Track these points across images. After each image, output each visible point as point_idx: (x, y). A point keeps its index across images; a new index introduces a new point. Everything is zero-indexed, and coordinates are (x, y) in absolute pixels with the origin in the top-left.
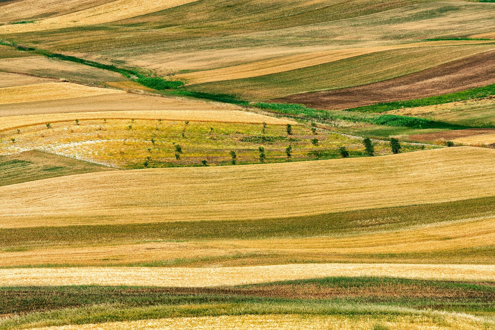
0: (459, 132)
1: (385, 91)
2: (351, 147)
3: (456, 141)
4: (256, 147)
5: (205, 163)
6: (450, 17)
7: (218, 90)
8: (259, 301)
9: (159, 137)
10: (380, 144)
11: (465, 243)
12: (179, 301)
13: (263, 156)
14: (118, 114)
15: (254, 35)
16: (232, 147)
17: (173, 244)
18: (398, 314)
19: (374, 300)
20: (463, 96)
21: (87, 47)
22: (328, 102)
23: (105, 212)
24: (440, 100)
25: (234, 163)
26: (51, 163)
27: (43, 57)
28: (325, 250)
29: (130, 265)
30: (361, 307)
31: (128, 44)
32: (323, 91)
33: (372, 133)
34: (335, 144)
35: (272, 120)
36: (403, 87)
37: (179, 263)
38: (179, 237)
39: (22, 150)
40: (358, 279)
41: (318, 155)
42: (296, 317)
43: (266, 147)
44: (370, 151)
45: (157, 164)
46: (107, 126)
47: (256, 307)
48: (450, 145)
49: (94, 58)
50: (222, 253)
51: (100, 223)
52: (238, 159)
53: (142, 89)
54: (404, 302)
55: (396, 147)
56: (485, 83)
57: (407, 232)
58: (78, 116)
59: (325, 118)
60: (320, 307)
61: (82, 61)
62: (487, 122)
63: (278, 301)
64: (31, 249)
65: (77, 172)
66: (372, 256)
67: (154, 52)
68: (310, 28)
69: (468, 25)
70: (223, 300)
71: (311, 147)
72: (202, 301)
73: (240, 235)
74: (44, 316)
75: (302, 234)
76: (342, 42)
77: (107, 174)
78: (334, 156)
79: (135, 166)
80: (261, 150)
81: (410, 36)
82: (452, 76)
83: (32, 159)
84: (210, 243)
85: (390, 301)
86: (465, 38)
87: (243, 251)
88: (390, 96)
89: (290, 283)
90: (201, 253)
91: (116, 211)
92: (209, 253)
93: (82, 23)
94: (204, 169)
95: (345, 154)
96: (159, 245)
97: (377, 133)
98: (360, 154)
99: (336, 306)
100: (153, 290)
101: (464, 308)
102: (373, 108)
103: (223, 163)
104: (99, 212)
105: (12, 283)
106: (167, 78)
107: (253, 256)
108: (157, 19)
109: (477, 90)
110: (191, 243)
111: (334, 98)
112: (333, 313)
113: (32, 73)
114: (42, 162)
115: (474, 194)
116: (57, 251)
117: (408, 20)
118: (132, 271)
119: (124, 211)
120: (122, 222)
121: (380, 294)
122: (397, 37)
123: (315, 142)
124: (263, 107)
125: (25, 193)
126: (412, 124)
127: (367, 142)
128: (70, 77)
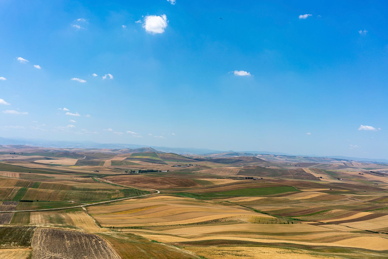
0: (302, 221)
1: (290, 214)
2: (285, 222)
3: (302, 223)
4: (271, 221)
5: (263, 223)
6: (300, 204)
7: (265, 213)
8: (273, 245)
9: (257, 219)
10: (290, 222)
11: (303, 239)
12: (261, 245)
13: (272, 223)
14: (250, 215)
15: (271, 204)
16: (268, 221)
17: (259, 235)
18: (295, 249)
19: (291, 247)
20: (303, 216)
21: (246, 205)
22: (282, 215)
23: (248, 230)
24: (299, 216)
25: (268, 224)
26: (241, 222)
27: (239, 206)
28: (282, 238)
29: (252, 238)
30: (289, 248)
31: (252, 204)
32: (281, 214)
33: (289, 220)
34: (283, 222)
35: (273, 217)
36: (293, 214)
37: (260, 238)
38: (259, 234)
39: (236, 219)
40: (288, 243)
41: (280, 223)
42: (279, 249)
43: (273, 222)
44: (288, 223)
45: (256, 223)
46: (249, 217)
47: (273, 246)
48: (301, 223)
49: (247, 206)
50: (266, 237)
51: (248, 231)
52: (268, 223)
53: (254, 211)
54: (295, 247)
55: (292, 223)
56: (306, 214)
57: (294, 236)
58: (245, 215)
59: (281, 218)
60: (283, 247)
61: (245, 207)
62: (306, 220)
63: (276, 246)
64: (237, 234)
65: (244, 223)
66: (289, 240)
67: (256, 206)
68: (279, 204)
69: (303, 205)
70: (268, 245)
71: (279, 222)
72: (265, 245)
73: (269, 235)
74: (241, 245)
75: (278, 235)
76: (284, 206)
77: (249, 224)
78: (283, 224)
79: (253, 223)
80: (272, 222)
81: (294, 206)
82: (301, 213)
83: (238, 221)
84: (265, 236)
85: (293, 247)
86: (303, 207)
87: (269, 237)
88: (291, 215)
89: (278, 243)
90: (263, 237)
91: (250, 230)
92: (264, 237)
93: (245, 201)
94: (263, 224)
95: (285, 224)
96: (256, 235)
97: (290, 221)
98: (287, 224)
99: (285, 247)
100: (257, 242)
101: (305, 249)
102: (289, 217)
103: (266, 223)
104: (247, 230)
105: (235, 240)
106: (258, 210)
107: (271, 238)
108: (256, 201)
109: (305, 215)
110: (261, 235)
111: (283, 215)
112: (285, 248)
113: (238, 208)
114: (239, 222)
115: (305, 231)
116: (241, 235)
117: (294, 204)
118: (253, 239)
119: (251, 230)
120: (251, 231)
121: (292, 246)
122: (292, 206)
123: (280, 221)
124: (272, 215)
125: (237, 226)
126: (295, 220)
127: (288, 222)
128: (243, 209)
